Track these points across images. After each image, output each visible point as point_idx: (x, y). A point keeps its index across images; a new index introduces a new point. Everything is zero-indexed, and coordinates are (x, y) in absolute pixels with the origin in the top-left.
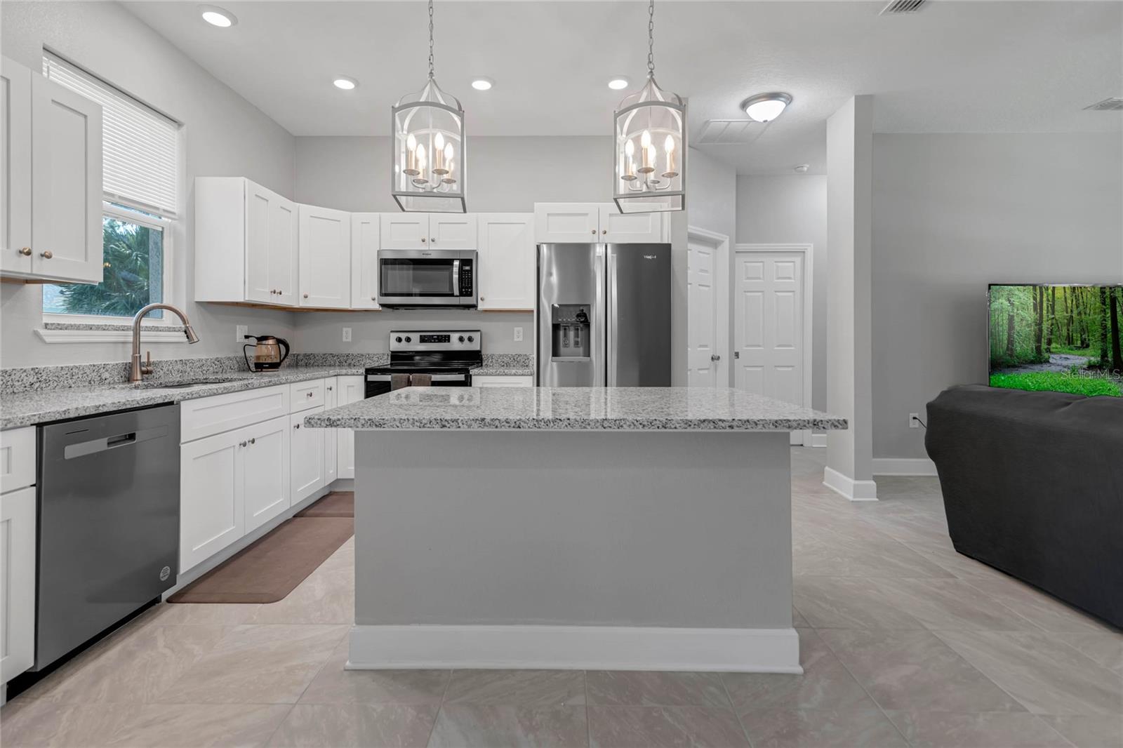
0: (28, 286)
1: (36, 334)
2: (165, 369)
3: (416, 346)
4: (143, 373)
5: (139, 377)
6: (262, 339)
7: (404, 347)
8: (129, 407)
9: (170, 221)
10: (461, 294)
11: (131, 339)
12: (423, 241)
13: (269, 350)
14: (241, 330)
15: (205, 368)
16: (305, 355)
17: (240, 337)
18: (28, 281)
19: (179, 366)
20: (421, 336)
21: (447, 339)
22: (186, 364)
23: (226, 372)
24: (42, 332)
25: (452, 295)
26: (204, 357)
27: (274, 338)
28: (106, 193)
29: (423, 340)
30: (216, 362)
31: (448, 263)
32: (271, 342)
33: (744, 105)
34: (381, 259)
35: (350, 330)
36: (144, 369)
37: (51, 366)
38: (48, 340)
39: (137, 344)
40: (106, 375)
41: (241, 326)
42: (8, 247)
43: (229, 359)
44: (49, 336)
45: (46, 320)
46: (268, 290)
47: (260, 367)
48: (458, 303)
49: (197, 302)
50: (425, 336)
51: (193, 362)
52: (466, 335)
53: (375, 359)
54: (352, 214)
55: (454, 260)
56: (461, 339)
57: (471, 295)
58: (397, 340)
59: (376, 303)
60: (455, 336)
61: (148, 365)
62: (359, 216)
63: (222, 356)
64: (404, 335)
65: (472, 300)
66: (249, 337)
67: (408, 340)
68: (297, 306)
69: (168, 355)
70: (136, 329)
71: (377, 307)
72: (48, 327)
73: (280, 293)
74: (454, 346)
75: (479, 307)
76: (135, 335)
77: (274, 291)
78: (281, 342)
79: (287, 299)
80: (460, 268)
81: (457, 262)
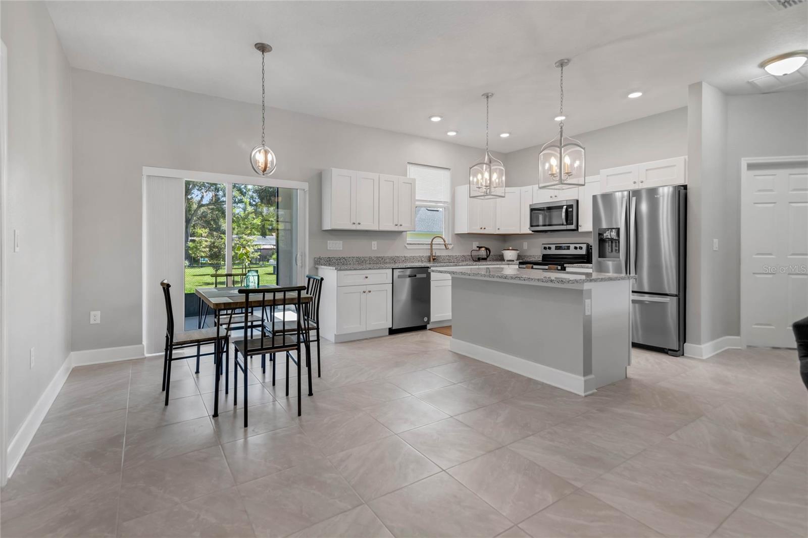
0: (404, 233)
1: (405, 246)
3: (553, 251)
4: (434, 259)
6: (480, 248)
7: (548, 252)
9: (447, 205)
10: (567, 224)
11: (430, 248)
12: (551, 197)
13: (483, 252)
14: (475, 245)
15: (458, 259)
17: (475, 247)
18: (403, 232)
19: (449, 257)
20: (556, 246)
21: (568, 248)
24: (406, 245)
25: (563, 225)
26: (458, 255)
27: (484, 247)
29: (557, 248)
31: (561, 207)
32: (483, 249)
33: (763, 65)
34: (531, 208)
35: (526, 243)
37: (408, 255)
38: (408, 248)
39: (432, 249)
40: (423, 259)
41: (475, 243)
43: (468, 256)
44: (409, 246)
45: (408, 242)
46: (479, 228)
47: (481, 259)
48: (565, 229)
49: (456, 234)
50: (558, 246)
51: (453, 256)
52: (578, 246)
53: (536, 258)
54: (521, 188)
55: (563, 206)
56: (576, 248)
57: (572, 224)
58: (545, 248)
59: (530, 230)
60: (572, 246)
61: (435, 256)
62: (524, 188)
63: (465, 254)
64: (547, 246)
65: (573, 227)
66: (477, 247)
67: (550, 248)
68: (495, 233)
69: (444, 253)
70: (431, 244)
71: (531, 232)
72: (408, 244)
73: (485, 228)
74: (572, 251)
75: (580, 230)
76: (431, 246)
77: (481, 228)
78: (487, 249)
79: (489, 230)
80: (567, 210)
81: (565, 207)
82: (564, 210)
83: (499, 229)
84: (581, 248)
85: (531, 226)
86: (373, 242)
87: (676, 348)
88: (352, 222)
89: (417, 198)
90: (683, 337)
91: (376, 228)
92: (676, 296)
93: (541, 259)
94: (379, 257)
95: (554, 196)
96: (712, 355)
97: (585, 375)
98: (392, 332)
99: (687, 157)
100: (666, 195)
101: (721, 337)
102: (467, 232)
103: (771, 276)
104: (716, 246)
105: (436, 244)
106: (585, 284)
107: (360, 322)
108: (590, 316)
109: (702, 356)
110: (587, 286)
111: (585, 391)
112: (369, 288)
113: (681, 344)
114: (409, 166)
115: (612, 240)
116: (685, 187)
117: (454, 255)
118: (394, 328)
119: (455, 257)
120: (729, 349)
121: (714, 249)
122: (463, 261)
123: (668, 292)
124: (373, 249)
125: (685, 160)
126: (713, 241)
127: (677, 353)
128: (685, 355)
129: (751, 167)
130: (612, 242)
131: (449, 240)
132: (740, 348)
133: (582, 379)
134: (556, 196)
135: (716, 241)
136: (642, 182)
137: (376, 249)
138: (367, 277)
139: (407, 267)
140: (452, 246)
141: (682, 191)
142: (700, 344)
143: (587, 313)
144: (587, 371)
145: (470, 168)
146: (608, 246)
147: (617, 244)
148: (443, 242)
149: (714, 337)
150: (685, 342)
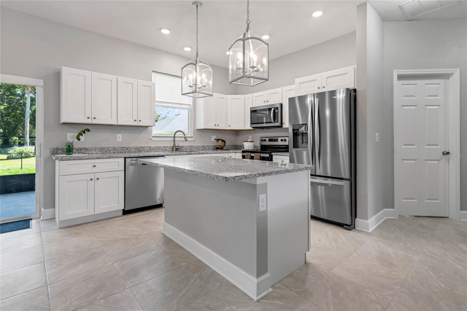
1: (148, 139)
2: (185, 148)
3: (267, 143)
4: (176, 149)
5: (175, 150)
7: (264, 143)
8: (147, 156)
9: (190, 107)
10: (274, 122)
11: (173, 140)
12: (264, 102)
13: (220, 143)
14: (214, 138)
16: (240, 146)
17: (213, 140)
18: (148, 127)
19: (190, 147)
20: (269, 139)
21: (277, 140)
22: (192, 147)
23: (207, 150)
24: (152, 138)
25: (272, 122)
26: (198, 145)
27: (221, 140)
28: (156, 101)
29: (270, 140)
30: (203, 147)
32: (220, 141)
34: (251, 111)
35: (251, 137)
36: (176, 148)
37: (153, 146)
38: (153, 140)
39: (174, 141)
40: (167, 149)
41: (213, 136)
42: (132, 119)
44: (154, 139)
45: (153, 135)
46: (213, 125)
47: (218, 148)
48: (273, 126)
49: (197, 129)
50: (270, 139)
54: (245, 95)
55: (272, 108)
56: (282, 140)
57: (278, 122)
58: (262, 140)
59: (251, 127)
60: (280, 139)
61: (177, 147)
62: (247, 96)
63: (205, 145)
64: (263, 139)
65: (278, 124)
66: (215, 139)
67: (265, 140)
68: (227, 129)
69: (186, 144)
70: (174, 137)
71: (251, 128)
72: (153, 137)
73: (218, 125)
74: (279, 143)
75: (283, 127)
76: (174, 139)
77: (215, 125)
78: (223, 141)
79: (222, 126)
80: (274, 111)
81: (273, 109)
82: (272, 111)
83: (229, 126)
84: (285, 140)
85: (251, 124)
86: (118, 135)
87: (349, 223)
88: (87, 116)
89: (156, 100)
90: (354, 214)
91: (114, 123)
92: (349, 180)
93: (260, 149)
94: (124, 147)
95: (266, 101)
96: (375, 227)
97: (258, 276)
98: (125, 212)
99: (356, 66)
100: (341, 97)
101: (381, 210)
102: (203, 128)
103: (414, 162)
104: (377, 139)
105: (178, 137)
106: (258, 178)
107: (87, 208)
108: (266, 212)
109: (368, 230)
110: (260, 181)
111: (258, 294)
112: (97, 176)
113: (353, 218)
114: (154, 74)
115: (303, 134)
116: (355, 90)
117: (195, 145)
118: (126, 210)
119: (196, 147)
120: (386, 219)
121: (376, 141)
122: (203, 150)
123: (344, 177)
124: (118, 140)
125: (355, 68)
126: (375, 134)
127: (350, 226)
128: (356, 228)
129: (401, 77)
130: (303, 136)
131: (188, 134)
132: (394, 218)
133: (255, 280)
134: (267, 101)
135: (377, 134)
136: (324, 87)
137: (121, 140)
138: (94, 166)
139: (139, 156)
140: (194, 138)
141: (353, 93)
142: (367, 219)
143: (261, 209)
144: (261, 270)
145: (182, 69)
146: (300, 138)
147: (306, 137)
148: (183, 136)
149: (376, 211)
150: (356, 217)
